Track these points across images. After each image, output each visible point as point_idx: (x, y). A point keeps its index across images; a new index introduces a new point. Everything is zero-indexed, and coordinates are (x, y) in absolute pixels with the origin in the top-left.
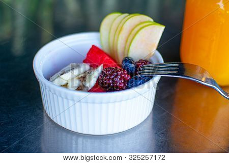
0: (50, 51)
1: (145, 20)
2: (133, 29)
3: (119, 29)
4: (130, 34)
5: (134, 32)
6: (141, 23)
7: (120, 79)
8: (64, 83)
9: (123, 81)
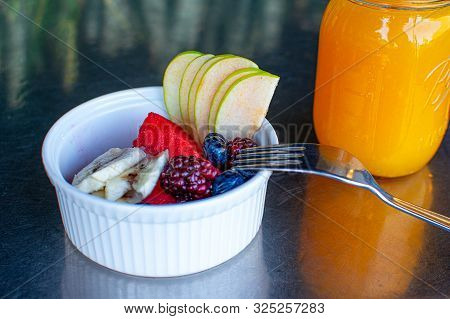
0: (73, 126)
1: (244, 66)
2: (222, 83)
3: (197, 82)
4: (216, 91)
5: (223, 88)
6: (236, 71)
7: (200, 178)
8: (99, 186)
9: (204, 181)
